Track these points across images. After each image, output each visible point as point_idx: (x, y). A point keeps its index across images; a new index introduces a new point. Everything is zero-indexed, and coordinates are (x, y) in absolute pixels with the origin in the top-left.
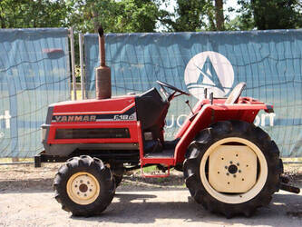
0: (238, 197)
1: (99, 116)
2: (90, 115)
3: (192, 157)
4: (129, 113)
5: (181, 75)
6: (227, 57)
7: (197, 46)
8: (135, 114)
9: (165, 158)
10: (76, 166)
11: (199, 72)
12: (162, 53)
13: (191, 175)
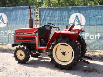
0: (65, 63)
1: (27, 33)
2: (25, 33)
3: (50, 48)
4: (36, 33)
5: (68, 21)
6: (83, 15)
7: (73, 11)
8: (37, 33)
9: (44, 48)
10: (18, 48)
11: (74, 20)
12: (62, 13)
13: (50, 54)
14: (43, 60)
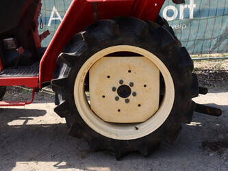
0: (132, 129)
3: (61, 77)
13: (61, 102)
14: (19, 122)
